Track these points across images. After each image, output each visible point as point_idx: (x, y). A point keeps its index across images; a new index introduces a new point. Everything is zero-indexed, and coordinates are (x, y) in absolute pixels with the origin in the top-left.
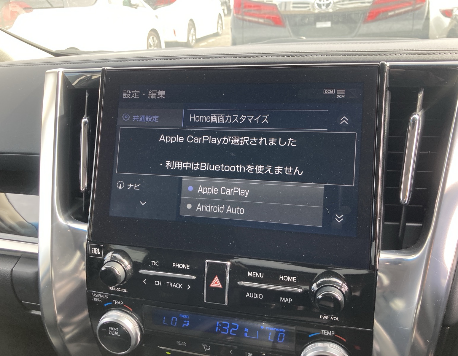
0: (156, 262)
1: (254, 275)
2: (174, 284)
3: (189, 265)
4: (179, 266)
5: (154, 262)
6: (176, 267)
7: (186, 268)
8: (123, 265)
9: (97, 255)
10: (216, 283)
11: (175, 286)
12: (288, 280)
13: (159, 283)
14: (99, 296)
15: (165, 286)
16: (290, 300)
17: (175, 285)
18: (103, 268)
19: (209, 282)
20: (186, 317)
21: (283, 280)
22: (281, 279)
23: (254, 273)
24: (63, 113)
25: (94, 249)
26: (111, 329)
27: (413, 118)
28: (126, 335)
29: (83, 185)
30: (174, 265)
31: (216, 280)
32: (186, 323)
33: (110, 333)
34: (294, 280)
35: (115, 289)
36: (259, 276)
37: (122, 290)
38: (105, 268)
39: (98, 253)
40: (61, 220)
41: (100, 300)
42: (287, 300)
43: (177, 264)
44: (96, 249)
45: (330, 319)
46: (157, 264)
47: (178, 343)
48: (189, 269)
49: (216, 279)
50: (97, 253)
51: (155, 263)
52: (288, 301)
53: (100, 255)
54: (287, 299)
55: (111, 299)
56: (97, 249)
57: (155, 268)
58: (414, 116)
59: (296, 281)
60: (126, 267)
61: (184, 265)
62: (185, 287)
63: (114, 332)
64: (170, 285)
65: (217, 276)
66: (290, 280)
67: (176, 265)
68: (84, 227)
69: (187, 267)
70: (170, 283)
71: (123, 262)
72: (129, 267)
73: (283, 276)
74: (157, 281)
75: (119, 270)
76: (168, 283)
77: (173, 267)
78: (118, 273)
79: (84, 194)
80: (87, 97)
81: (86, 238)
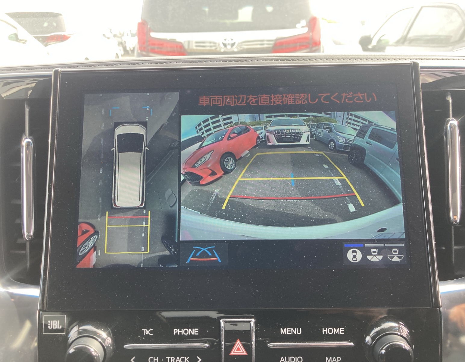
0: (148, 330)
1: (289, 332)
2: (178, 358)
3: (198, 329)
4: (183, 332)
5: (145, 331)
6: (179, 334)
7: (193, 334)
8: (100, 340)
9: (57, 330)
10: (238, 349)
11: (179, 361)
12: (334, 333)
13: (154, 360)
16: (339, 359)
18: (71, 351)
19: (229, 348)
21: (327, 333)
22: (325, 332)
23: (288, 330)
25: (52, 321)
27: (450, 124)
30: (176, 331)
31: (238, 346)
34: (342, 332)
36: (295, 333)
38: (74, 349)
39: (58, 328)
42: (334, 360)
43: (180, 330)
44: (54, 321)
46: (151, 332)
48: (198, 334)
49: (238, 344)
50: (56, 328)
51: (147, 332)
52: (336, 361)
53: (62, 330)
54: (334, 358)
56: (56, 321)
57: (148, 339)
58: (451, 122)
59: (344, 333)
60: (104, 340)
61: (190, 330)
62: (193, 360)
64: (172, 360)
65: (238, 339)
66: (337, 333)
67: (179, 332)
68: (34, 292)
69: (195, 331)
70: (172, 358)
72: (108, 341)
73: (327, 329)
74: (152, 358)
75: (94, 348)
76: (168, 358)
77: (174, 334)
78: (94, 354)
79: (28, 243)
80: (27, 110)
81: (39, 307)
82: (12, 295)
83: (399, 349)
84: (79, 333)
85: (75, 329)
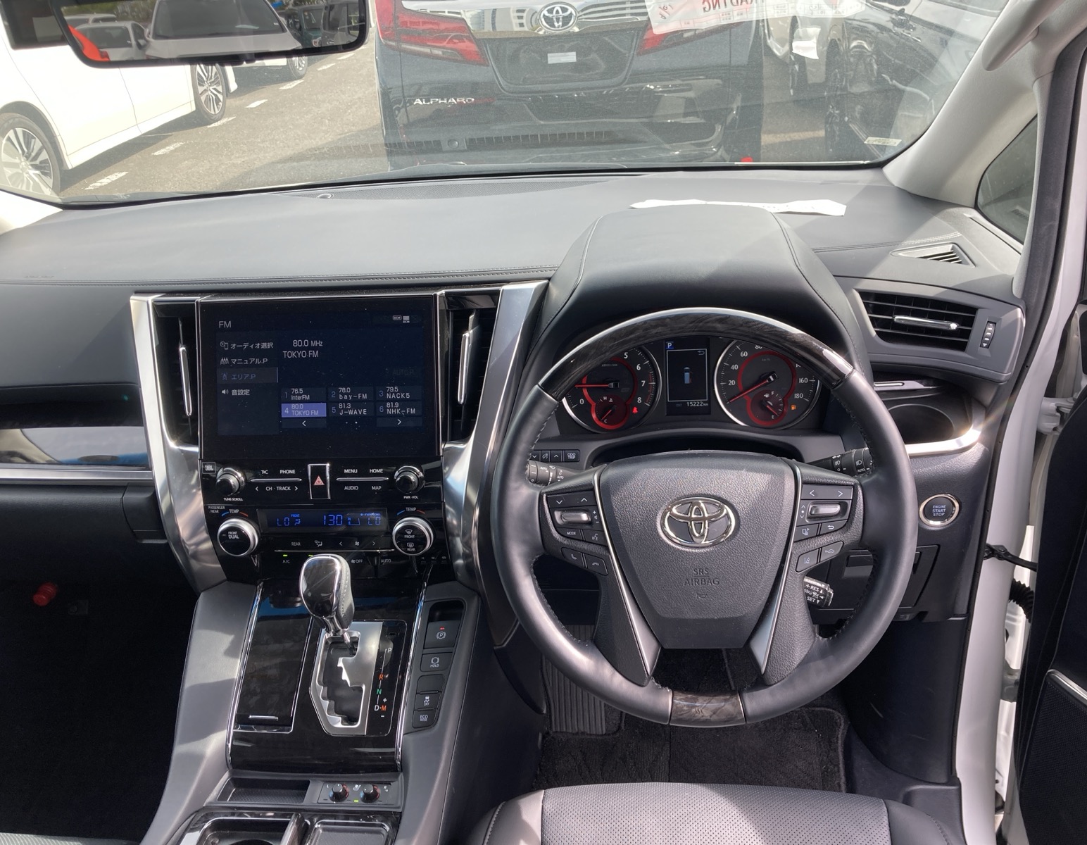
2: (283, 487)
3: (294, 470)
4: (286, 472)
7: (292, 473)
8: (236, 476)
9: (211, 472)
10: (319, 482)
12: (377, 472)
13: (269, 488)
14: (216, 508)
15: (275, 490)
16: (380, 488)
17: (284, 489)
18: (219, 481)
19: (313, 482)
20: (298, 516)
21: (372, 472)
24: (158, 343)
25: (207, 466)
26: (231, 533)
28: (244, 537)
29: (189, 411)
30: (281, 471)
31: (319, 479)
32: (298, 522)
33: (230, 537)
34: (381, 472)
35: (230, 499)
36: (353, 472)
37: (237, 499)
38: (221, 481)
40: (172, 444)
41: (217, 511)
42: (377, 488)
45: (411, 498)
46: (267, 472)
47: (293, 544)
48: (294, 473)
50: (210, 470)
51: (264, 472)
53: (214, 471)
54: (377, 486)
55: (227, 509)
56: (210, 466)
57: (265, 476)
58: (465, 334)
60: (239, 478)
61: (290, 470)
62: (293, 488)
63: (233, 536)
64: (280, 488)
65: (319, 476)
67: (283, 471)
68: (196, 449)
71: (236, 474)
72: (241, 477)
75: (233, 480)
76: (278, 487)
77: (280, 473)
78: (232, 484)
79: (189, 419)
80: (180, 325)
81: (199, 458)
82: (182, 451)
83: (409, 480)
84: (223, 471)
85: (221, 470)
